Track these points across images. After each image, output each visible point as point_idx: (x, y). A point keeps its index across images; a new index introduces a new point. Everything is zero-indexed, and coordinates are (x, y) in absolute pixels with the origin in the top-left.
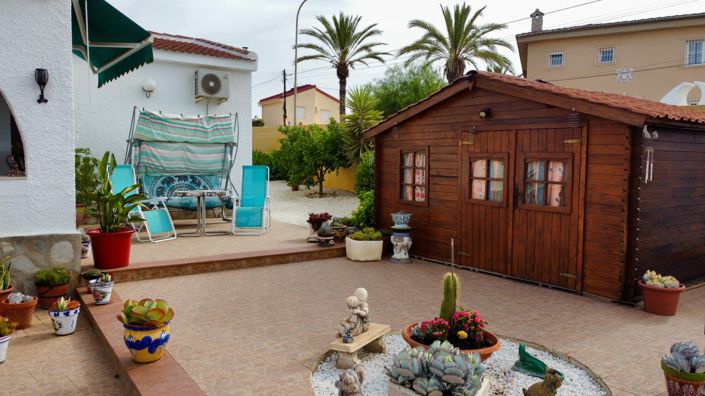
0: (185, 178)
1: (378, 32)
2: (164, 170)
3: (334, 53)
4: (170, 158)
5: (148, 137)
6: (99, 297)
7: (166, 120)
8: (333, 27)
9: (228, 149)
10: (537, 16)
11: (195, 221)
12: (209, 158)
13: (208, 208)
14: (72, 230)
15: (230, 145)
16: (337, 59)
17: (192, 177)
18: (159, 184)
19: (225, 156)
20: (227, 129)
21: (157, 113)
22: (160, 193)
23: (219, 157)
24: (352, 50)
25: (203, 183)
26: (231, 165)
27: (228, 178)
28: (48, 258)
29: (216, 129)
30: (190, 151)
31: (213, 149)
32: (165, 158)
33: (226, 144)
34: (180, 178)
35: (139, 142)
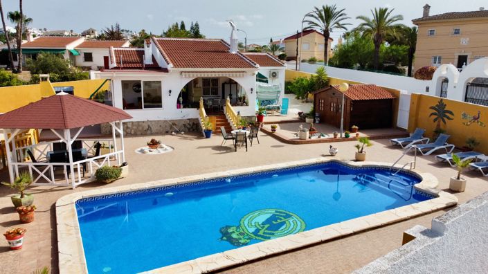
1: (345, 15)
3: (323, 25)
10: (427, 7)
12: (273, 96)
14: (255, 115)
16: (324, 28)
17: (269, 101)
19: (278, 95)
20: (278, 88)
24: (332, 23)
25: (272, 102)
29: (275, 88)
30: (269, 94)
31: (274, 93)
33: (278, 92)
34: (266, 101)
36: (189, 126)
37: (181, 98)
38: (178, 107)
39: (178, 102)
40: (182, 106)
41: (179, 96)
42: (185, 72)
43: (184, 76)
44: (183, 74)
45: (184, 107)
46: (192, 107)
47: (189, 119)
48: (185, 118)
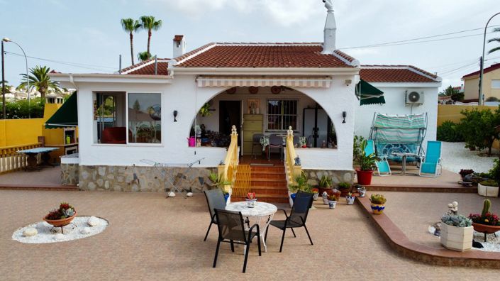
0: (398, 145)
2: (387, 141)
4: (390, 136)
5: (381, 126)
6: (361, 194)
7: (390, 118)
9: (421, 131)
11: (400, 167)
12: (411, 136)
13: (407, 162)
14: (351, 169)
15: (423, 129)
17: (401, 145)
18: (385, 148)
19: (419, 135)
20: (421, 121)
21: (385, 115)
22: (385, 152)
23: (416, 135)
25: (407, 148)
26: (423, 139)
27: (420, 146)
28: (343, 179)
29: (415, 121)
30: (401, 132)
31: (412, 131)
32: (388, 136)
33: (420, 129)
34: (395, 145)
35: (376, 128)
40: (199, 142)
42: (206, 76)
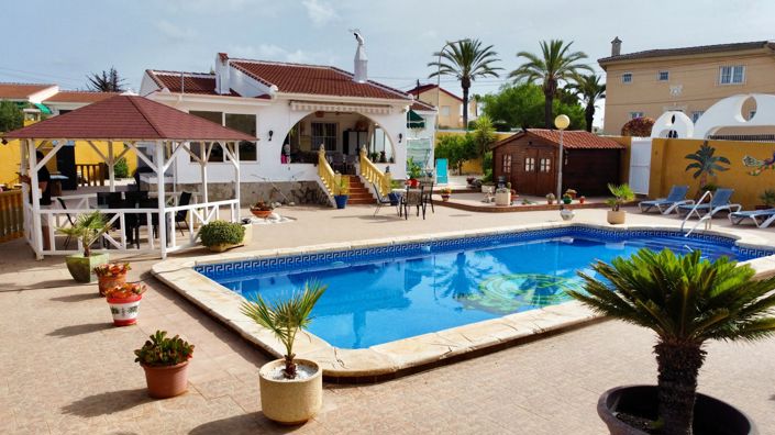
1: (494, 53)
3: (459, 69)
8: (459, 48)
10: (617, 43)
12: (420, 156)
15: (428, 150)
16: (462, 74)
19: (426, 155)
20: (428, 143)
24: (473, 66)
26: (429, 158)
27: (427, 165)
36: (300, 195)
37: (288, 146)
38: (284, 161)
39: (283, 153)
40: (289, 159)
41: (286, 142)
42: (297, 101)
43: (294, 108)
44: (293, 104)
45: (292, 162)
46: (306, 162)
47: (301, 182)
48: (293, 180)
